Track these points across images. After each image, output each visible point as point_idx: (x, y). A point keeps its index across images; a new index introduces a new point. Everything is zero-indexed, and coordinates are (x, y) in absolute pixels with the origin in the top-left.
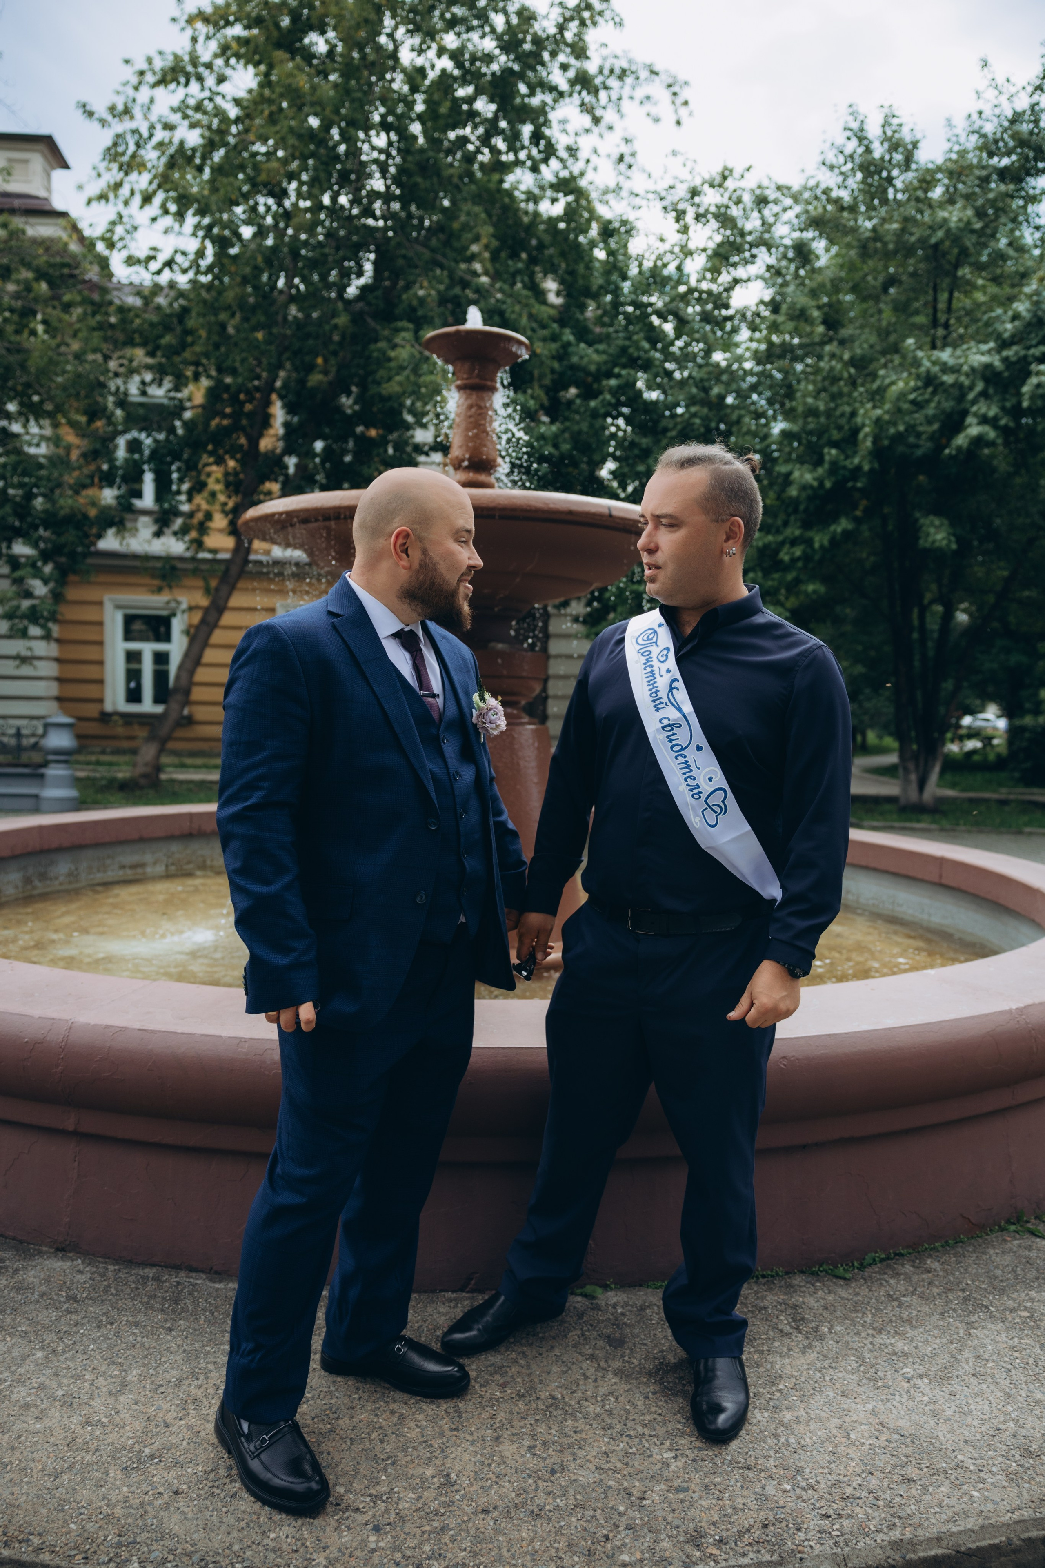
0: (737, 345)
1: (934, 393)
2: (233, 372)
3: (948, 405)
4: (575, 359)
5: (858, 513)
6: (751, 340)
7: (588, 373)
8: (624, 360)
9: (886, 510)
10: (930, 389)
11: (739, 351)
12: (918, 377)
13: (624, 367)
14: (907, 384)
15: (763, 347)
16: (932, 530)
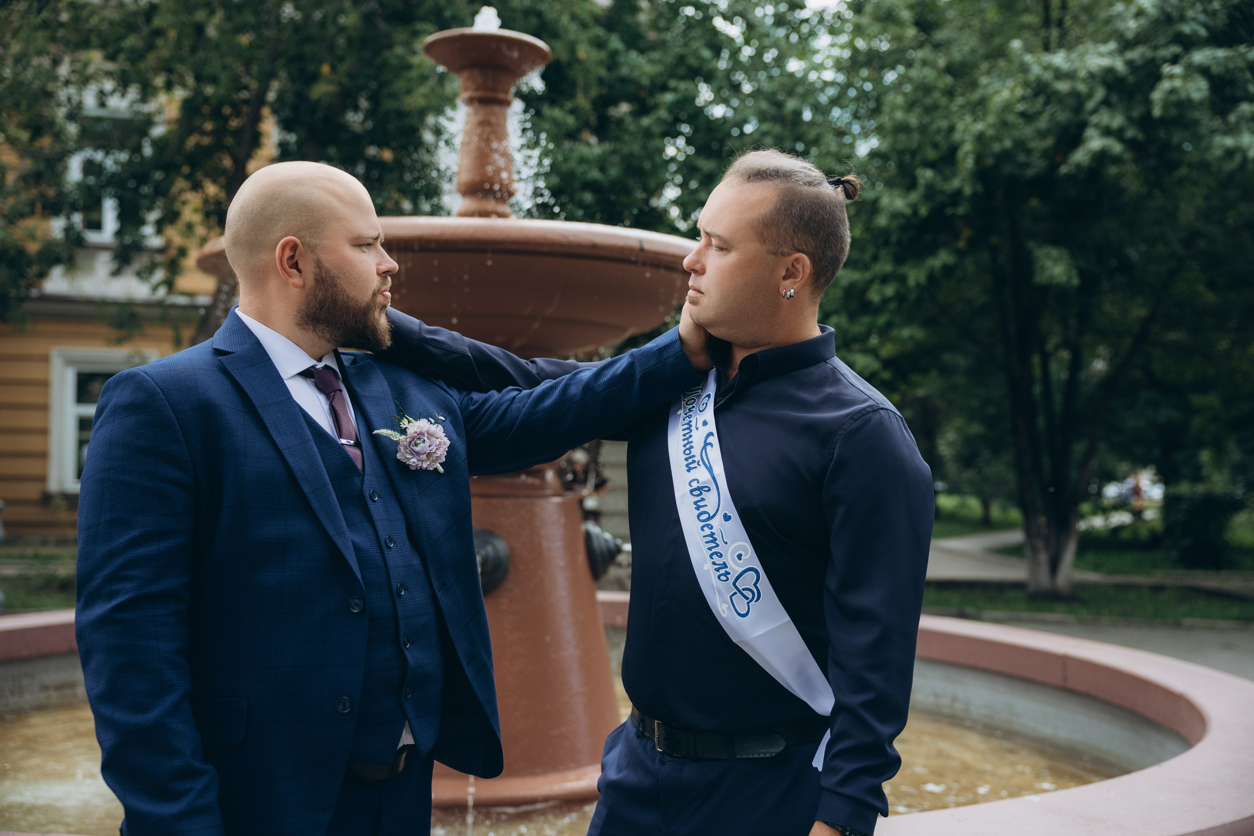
0: (816, 52)
1: (1046, 103)
2: (214, 80)
3: (1063, 116)
4: (624, 71)
5: (961, 244)
6: (833, 45)
7: (640, 87)
8: (682, 71)
9: (994, 240)
10: (1041, 100)
11: (818, 59)
12: (1026, 84)
13: (682, 78)
14: (1012, 91)
15: (846, 54)
16: (1048, 263)
